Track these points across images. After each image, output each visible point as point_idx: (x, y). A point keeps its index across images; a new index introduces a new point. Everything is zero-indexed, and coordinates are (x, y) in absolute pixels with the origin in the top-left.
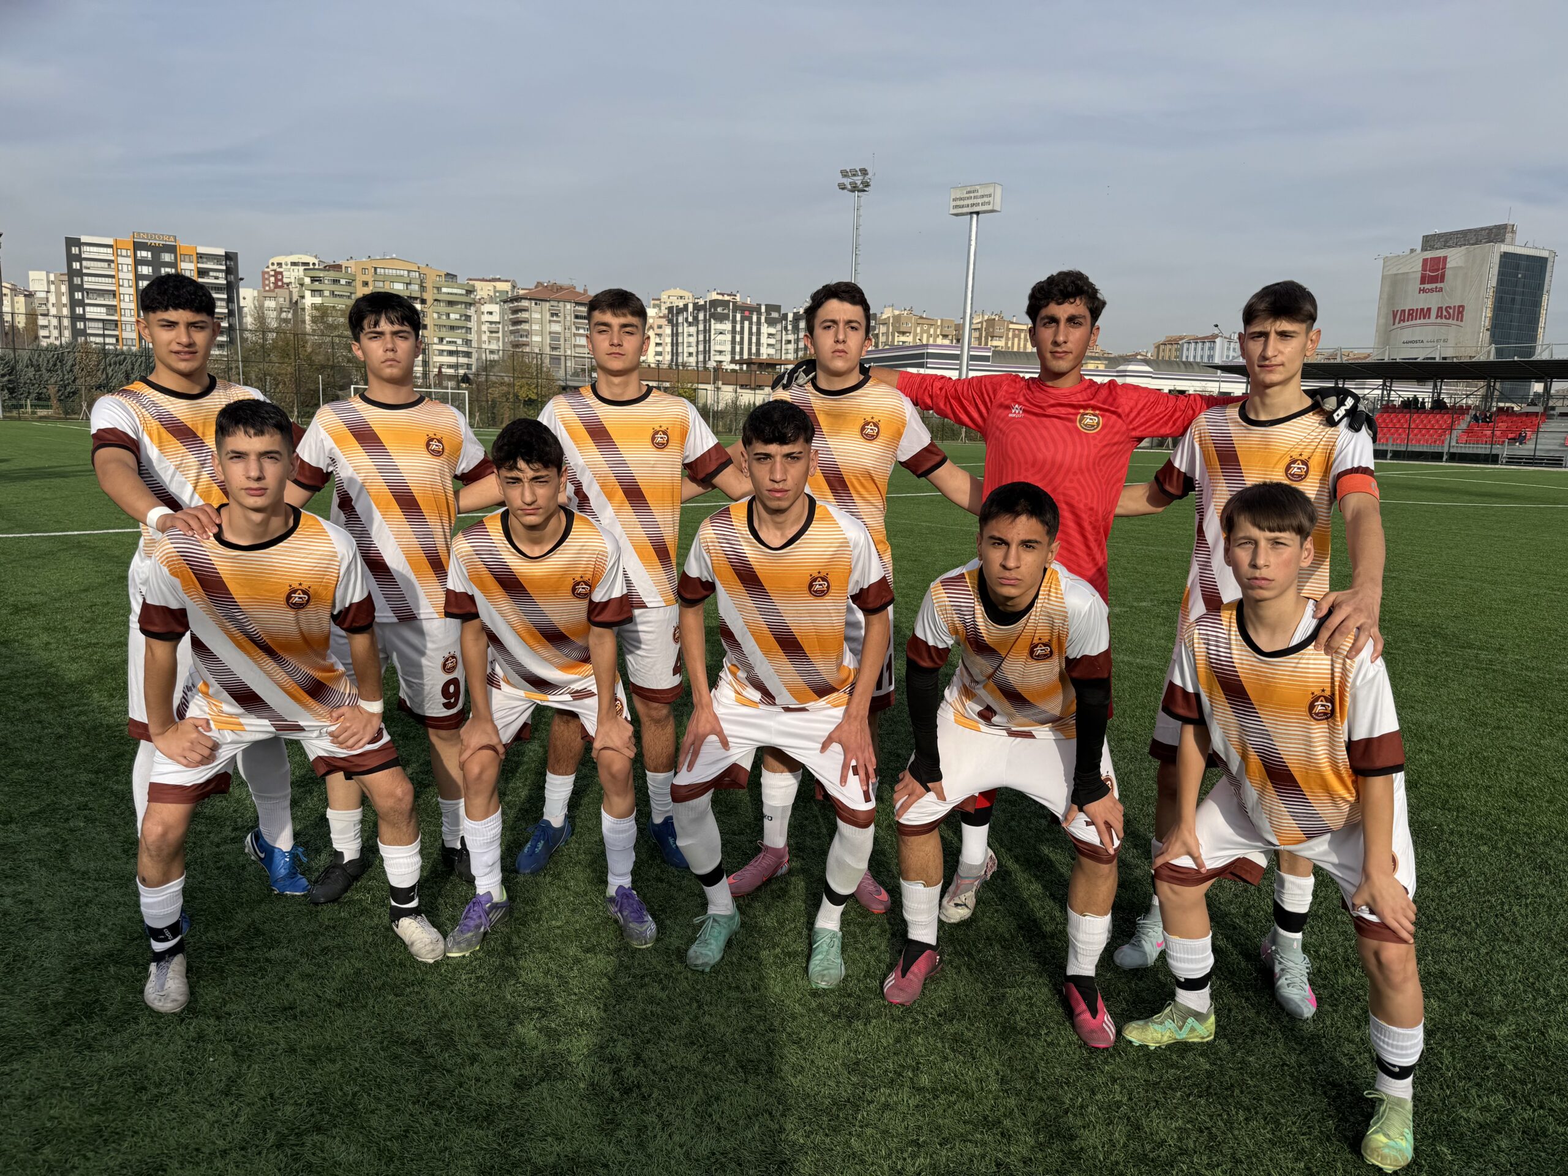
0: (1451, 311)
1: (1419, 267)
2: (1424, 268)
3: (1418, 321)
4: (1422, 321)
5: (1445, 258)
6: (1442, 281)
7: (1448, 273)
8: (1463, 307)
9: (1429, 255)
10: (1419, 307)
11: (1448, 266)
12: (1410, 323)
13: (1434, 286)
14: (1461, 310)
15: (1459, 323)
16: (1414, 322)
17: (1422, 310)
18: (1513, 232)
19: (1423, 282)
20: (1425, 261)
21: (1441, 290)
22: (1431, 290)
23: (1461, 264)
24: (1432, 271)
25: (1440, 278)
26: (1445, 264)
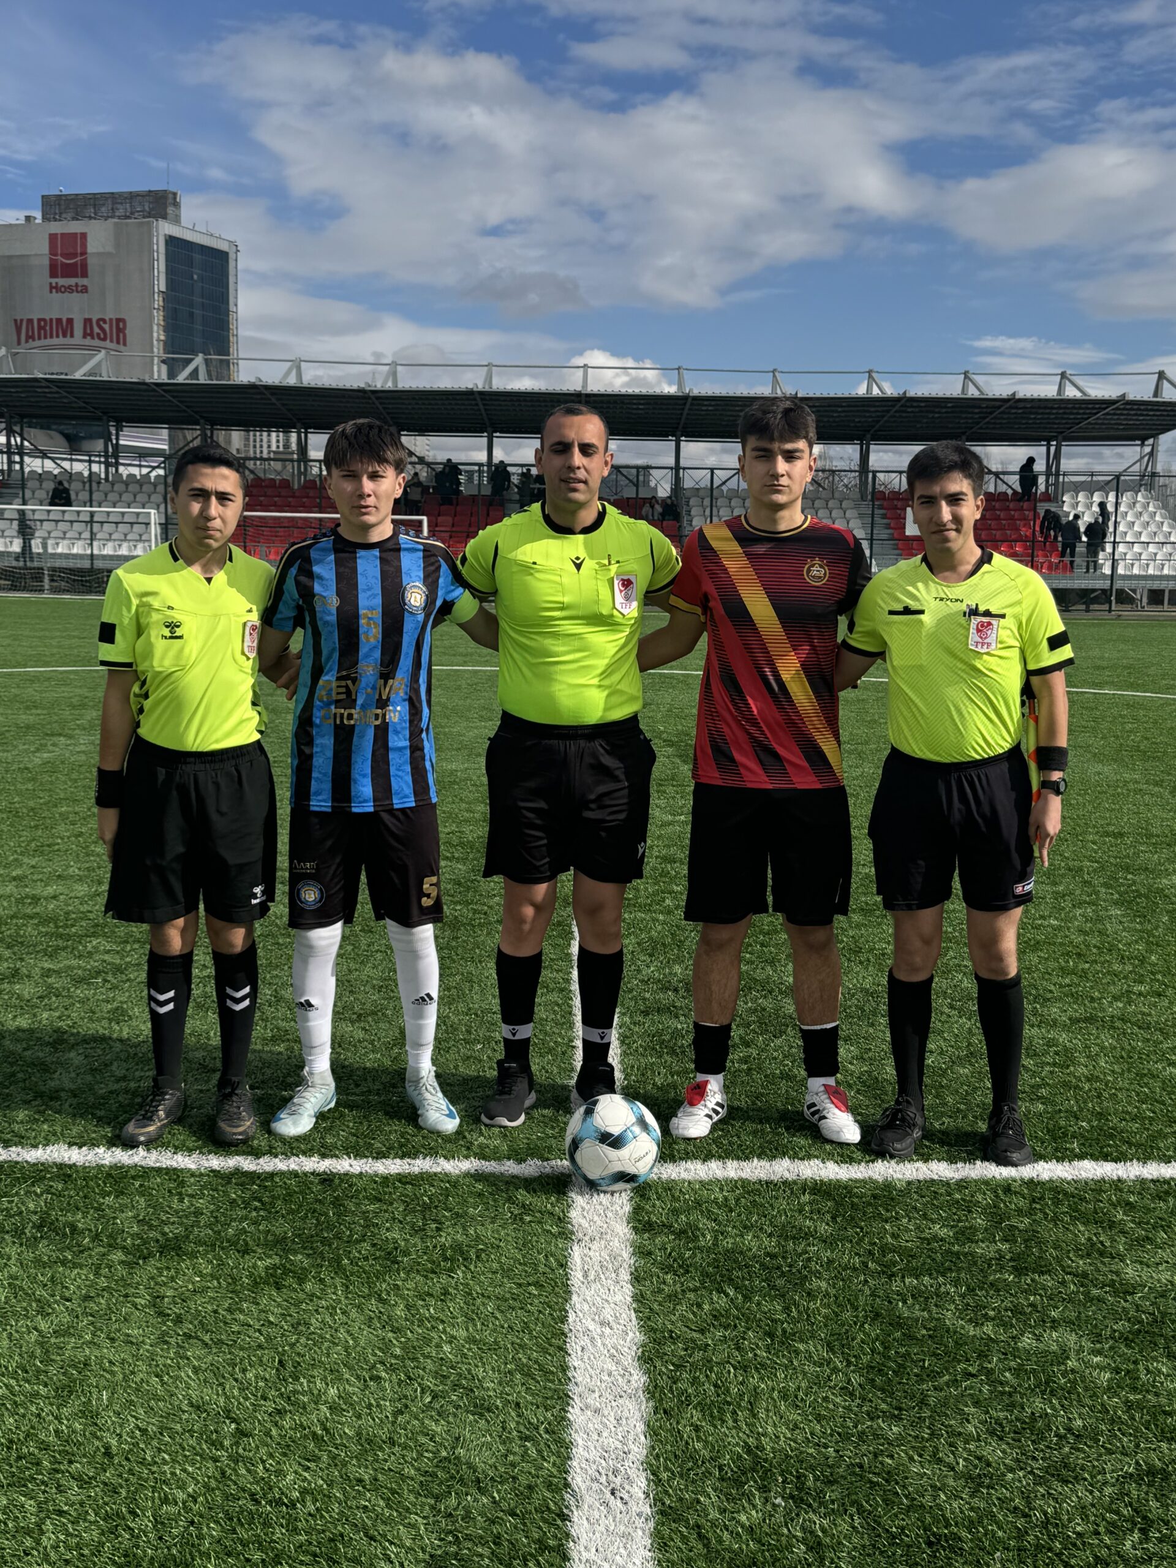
0: (106, 327)
1: (45, 249)
2: (53, 251)
3: (55, 341)
4: (61, 340)
5: (84, 236)
6: (85, 274)
7: (91, 262)
8: (123, 321)
9: (57, 228)
10: (54, 316)
11: (90, 249)
12: (43, 342)
13: (72, 281)
14: (120, 325)
15: (121, 347)
16: (48, 341)
17: (59, 321)
18: (176, 205)
19: (53, 274)
20: (53, 238)
21: (85, 290)
22: (69, 289)
23: (110, 249)
24: (66, 255)
25: (80, 270)
26: (84, 245)
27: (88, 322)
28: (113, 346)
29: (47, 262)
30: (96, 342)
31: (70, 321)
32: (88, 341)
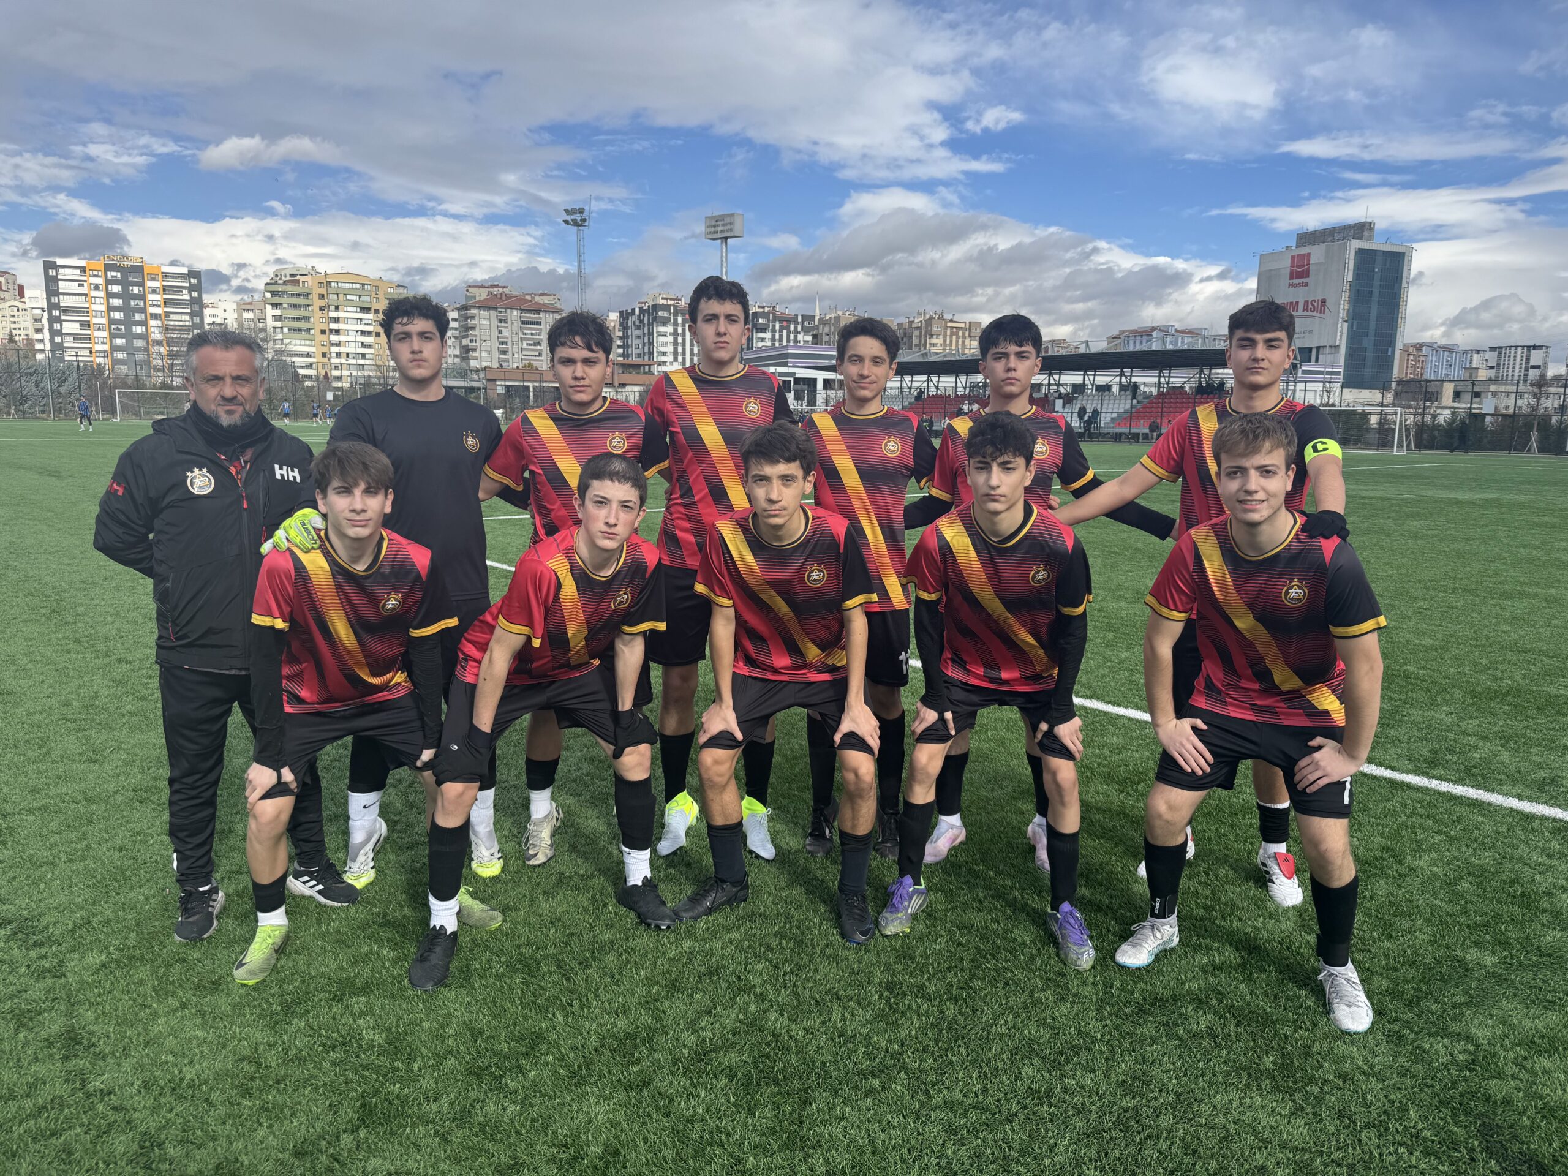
0: (1315, 304)
1: (1290, 264)
2: (1292, 265)
5: (1309, 254)
6: (1308, 276)
7: (1312, 268)
8: (1325, 300)
9: (1299, 251)
11: (1312, 262)
13: (1300, 281)
14: (1323, 303)
15: (1322, 315)
18: (1371, 229)
19: (1291, 278)
20: (1295, 257)
21: (1307, 284)
22: (1299, 285)
23: (1322, 260)
24: (1298, 267)
25: (1306, 274)
26: (1309, 260)
27: (1306, 302)
28: (1318, 314)
29: (1288, 271)
30: (1310, 313)
31: (1297, 303)
32: (1305, 313)
